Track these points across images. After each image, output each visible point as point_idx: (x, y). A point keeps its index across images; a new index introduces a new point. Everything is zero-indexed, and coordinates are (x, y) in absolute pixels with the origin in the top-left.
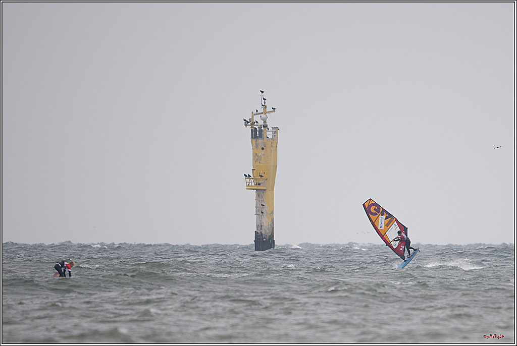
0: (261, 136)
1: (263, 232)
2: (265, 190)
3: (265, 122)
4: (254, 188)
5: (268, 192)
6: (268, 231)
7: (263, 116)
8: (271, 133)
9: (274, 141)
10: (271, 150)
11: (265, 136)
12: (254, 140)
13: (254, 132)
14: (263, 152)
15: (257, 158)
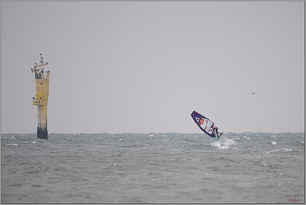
0: (40, 78)
1: (42, 127)
2: (42, 105)
3: (42, 70)
4: (37, 104)
5: (44, 107)
6: (44, 127)
7: (42, 67)
8: (46, 76)
9: (47, 80)
10: (46, 85)
11: (42, 77)
12: (37, 80)
13: (36, 75)
14: (41, 85)
15: (38, 89)
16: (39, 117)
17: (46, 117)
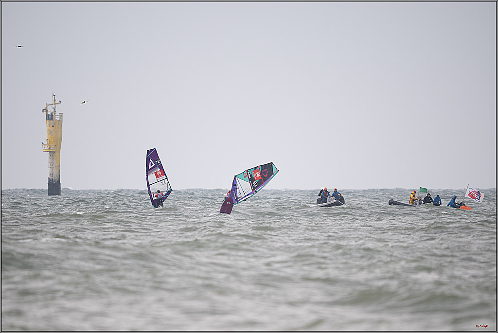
0: (52, 119)
1: (54, 178)
2: (54, 152)
3: (55, 110)
4: (47, 150)
5: (56, 153)
6: (56, 178)
7: (53, 106)
8: (58, 117)
9: (60, 121)
10: (58, 127)
11: (54, 119)
12: (48, 121)
13: (48, 116)
14: (53, 128)
15: (50, 133)
16: (51, 166)
17: (59, 166)
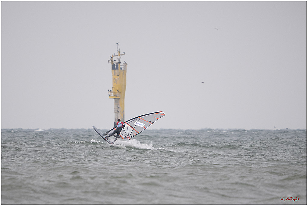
4: (113, 97)
5: (121, 100)
7: (118, 57)
8: (123, 67)
9: (125, 71)
10: (123, 76)
11: (119, 68)
14: (118, 77)
15: (115, 81)
